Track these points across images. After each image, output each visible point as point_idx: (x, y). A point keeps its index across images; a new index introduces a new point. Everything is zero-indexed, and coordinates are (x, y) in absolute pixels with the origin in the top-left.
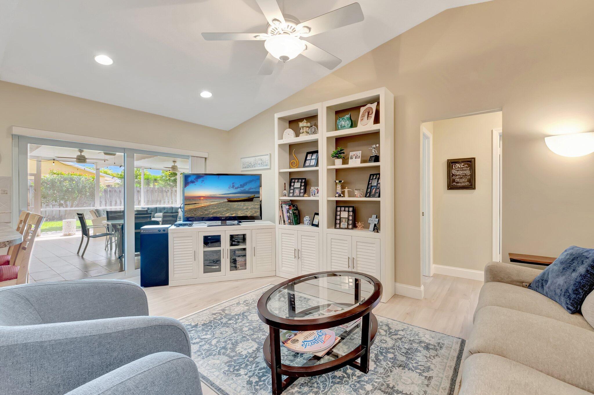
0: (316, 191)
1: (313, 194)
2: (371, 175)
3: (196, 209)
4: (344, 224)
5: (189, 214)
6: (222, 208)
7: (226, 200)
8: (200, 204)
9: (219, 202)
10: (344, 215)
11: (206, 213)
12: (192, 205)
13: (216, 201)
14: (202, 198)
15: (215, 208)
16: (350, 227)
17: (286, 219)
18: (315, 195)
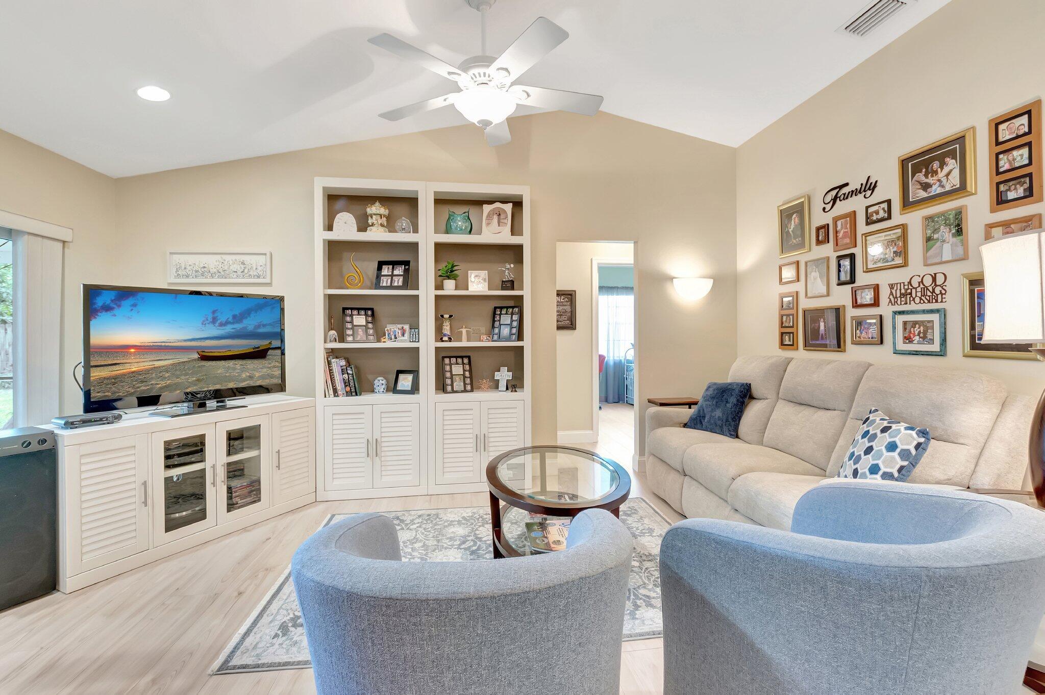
0: (400, 332)
1: (393, 337)
2: (495, 308)
3: (115, 377)
4: (458, 385)
5: (99, 392)
6: (186, 375)
7: (196, 356)
8: (127, 366)
9: (176, 361)
10: (458, 370)
11: (143, 388)
12: (105, 368)
13: (166, 357)
14: (132, 350)
15: (167, 375)
16: (469, 387)
17: (340, 386)
18: (396, 338)
